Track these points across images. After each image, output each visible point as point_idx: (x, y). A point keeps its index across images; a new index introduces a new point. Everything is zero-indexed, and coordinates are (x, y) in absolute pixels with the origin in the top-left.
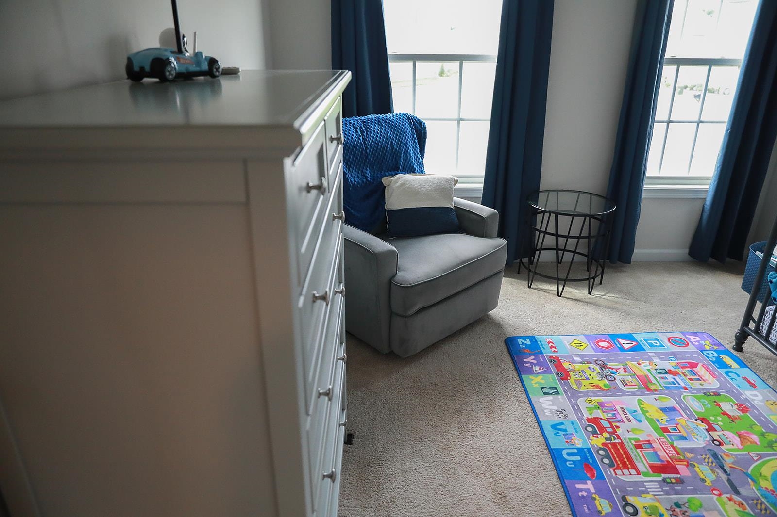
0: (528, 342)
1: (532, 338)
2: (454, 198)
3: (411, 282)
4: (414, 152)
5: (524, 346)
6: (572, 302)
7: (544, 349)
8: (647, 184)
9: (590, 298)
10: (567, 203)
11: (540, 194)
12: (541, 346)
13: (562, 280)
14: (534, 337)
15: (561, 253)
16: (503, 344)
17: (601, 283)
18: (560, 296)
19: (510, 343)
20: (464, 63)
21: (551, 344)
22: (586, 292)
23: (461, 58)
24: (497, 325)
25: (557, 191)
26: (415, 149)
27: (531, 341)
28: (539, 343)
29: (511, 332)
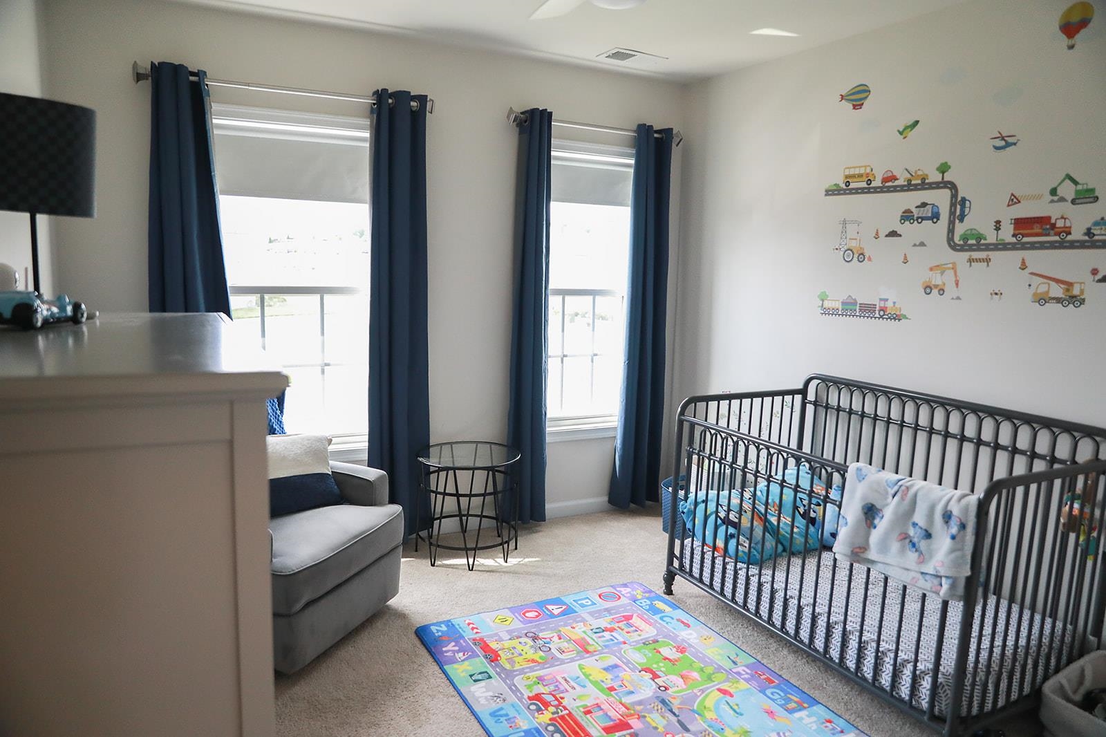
0: (444, 628)
1: (448, 623)
2: (330, 462)
3: (294, 568)
4: (272, 408)
5: (440, 634)
6: (486, 575)
7: (464, 632)
8: (549, 427)
9: (506, 567)
10: (463, 457)
11: (431, 449)
12: (460, 630)
13: (471, 549)
14: (449, 621)
15: (464, 518)
16: (414, 636)
17: (516, 549)
18: (472, 570)
19: (422, 634)
20: (325, 297)
21: (471, 626)
22: (501, 561)
23: (321, 291)
24: (401, 616)
25: (451, 444)
26: (273, 405)
27: (447, 626)
28: (457, 627)
29: (419, 621)
